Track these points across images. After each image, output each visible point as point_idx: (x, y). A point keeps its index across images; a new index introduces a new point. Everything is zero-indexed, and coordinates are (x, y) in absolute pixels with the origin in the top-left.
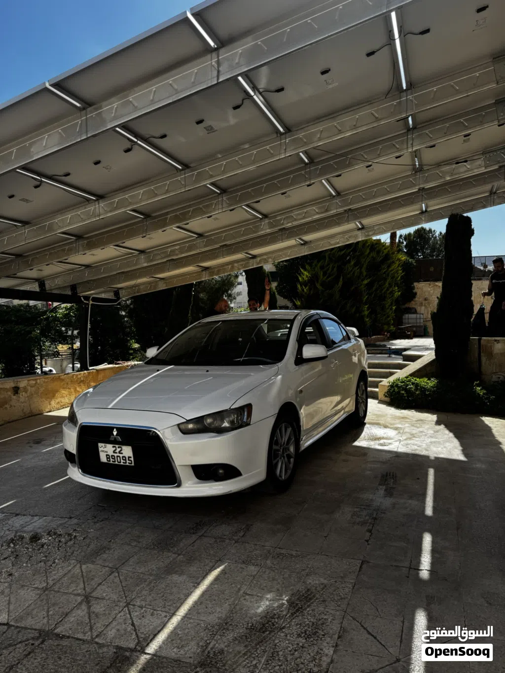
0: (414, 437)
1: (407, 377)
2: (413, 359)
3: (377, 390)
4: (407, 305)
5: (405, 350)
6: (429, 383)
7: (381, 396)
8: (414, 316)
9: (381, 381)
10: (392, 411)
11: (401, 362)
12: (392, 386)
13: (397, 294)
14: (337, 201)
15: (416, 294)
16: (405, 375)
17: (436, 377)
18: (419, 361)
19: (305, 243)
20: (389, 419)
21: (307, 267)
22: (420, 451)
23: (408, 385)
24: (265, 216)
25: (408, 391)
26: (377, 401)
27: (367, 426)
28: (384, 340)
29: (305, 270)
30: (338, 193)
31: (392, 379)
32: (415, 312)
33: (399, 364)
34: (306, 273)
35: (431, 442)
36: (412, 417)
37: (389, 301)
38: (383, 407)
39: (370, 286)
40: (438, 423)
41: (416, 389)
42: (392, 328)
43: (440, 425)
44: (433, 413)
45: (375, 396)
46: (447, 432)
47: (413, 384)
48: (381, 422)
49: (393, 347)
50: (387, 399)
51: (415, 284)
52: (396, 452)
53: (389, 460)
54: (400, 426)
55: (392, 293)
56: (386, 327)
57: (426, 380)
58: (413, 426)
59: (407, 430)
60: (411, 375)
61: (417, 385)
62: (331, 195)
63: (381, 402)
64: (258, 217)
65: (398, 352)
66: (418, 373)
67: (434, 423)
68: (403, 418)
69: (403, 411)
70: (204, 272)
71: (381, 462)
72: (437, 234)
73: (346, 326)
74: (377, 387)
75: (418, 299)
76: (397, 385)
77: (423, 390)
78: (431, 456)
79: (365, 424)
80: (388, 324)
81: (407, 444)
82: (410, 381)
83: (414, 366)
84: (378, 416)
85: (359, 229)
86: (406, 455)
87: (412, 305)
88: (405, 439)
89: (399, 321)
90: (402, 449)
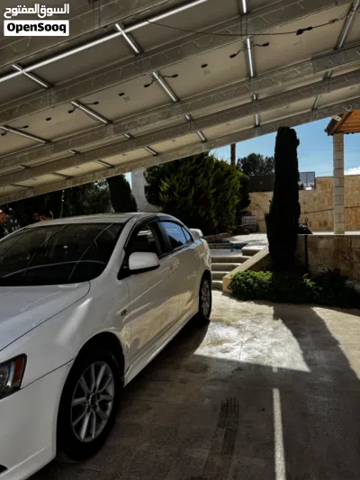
0: (255, 337)
1: (246, 271)
2: (252, 253)
3: (221, 282)
4: (244, 210)
5: (245, 245)
6: (266, 276)
7: (225, 288)
8: (249, 217)
9: (225, 274)
10: (234, 303)
11: (240, 255)
12: (234, 280)
13: (237, 201)
14: (178, 106)
15: (250, 201)
16: (245, 269)
17: (271, 271)
18: (257, 255)
19: (157, 154)
20: (231, 314)
21: (166, 179)
22: (263, 358)
23: (247, 279)
24: (110, 122)
25: (248, 284)
26: (221, 293)
27: (211, 324)
28: (227, 236)
29: (165, 181)
30: (178, 100)
31: (234, 272)
32: (250, 215)
33: (239, 258)
34: (165, 184)
35: (272, 344)
36: (252, 310)
37: (231, 206)
38: (226, 298)
39: (216, 194)
40: (276, 316)
41: (254, 282)
42: (234, 227)
43: (277, 319)
44: (270, 305)
45: (219, 288)
46: (285, 328)
47: (251, 277)
48: (225, 318)
49: (235, 242)
50: (230, 291)
51: (250, 194)
52: (238, 363)
53: (231, 377)
54: (240, 322)
55: (233, 200)
56: (229, 227)
57: (262, 272)
58: (253, 322)
59: (247, 328)
60: (250, 269)
61: (255, 278)
62: (172, 101)
63: (225, 294)
64: (103, 123)
65: (239, 247)
66: (256, 267)
67: (272, 317)
68: (244, 312)
69: (245, 303)
70: (68, 181)
71: (222, 380)
72: (264, 158)
73: (189, 227)
74: (221, 279)
75: (252, 204)
76: (238, 279)
77: (261, 283)
78: (274, 365)
79: (209, 321)
80: (231, 224)
81: (249, 349)
82: (248, 274)
83: (252, 260)
84: (221, 310)
85: (203, 142)
86: (249, 366)
87: (248, 209)
88: (247, 341)
89: (239, 221)
90: (243, 357)
